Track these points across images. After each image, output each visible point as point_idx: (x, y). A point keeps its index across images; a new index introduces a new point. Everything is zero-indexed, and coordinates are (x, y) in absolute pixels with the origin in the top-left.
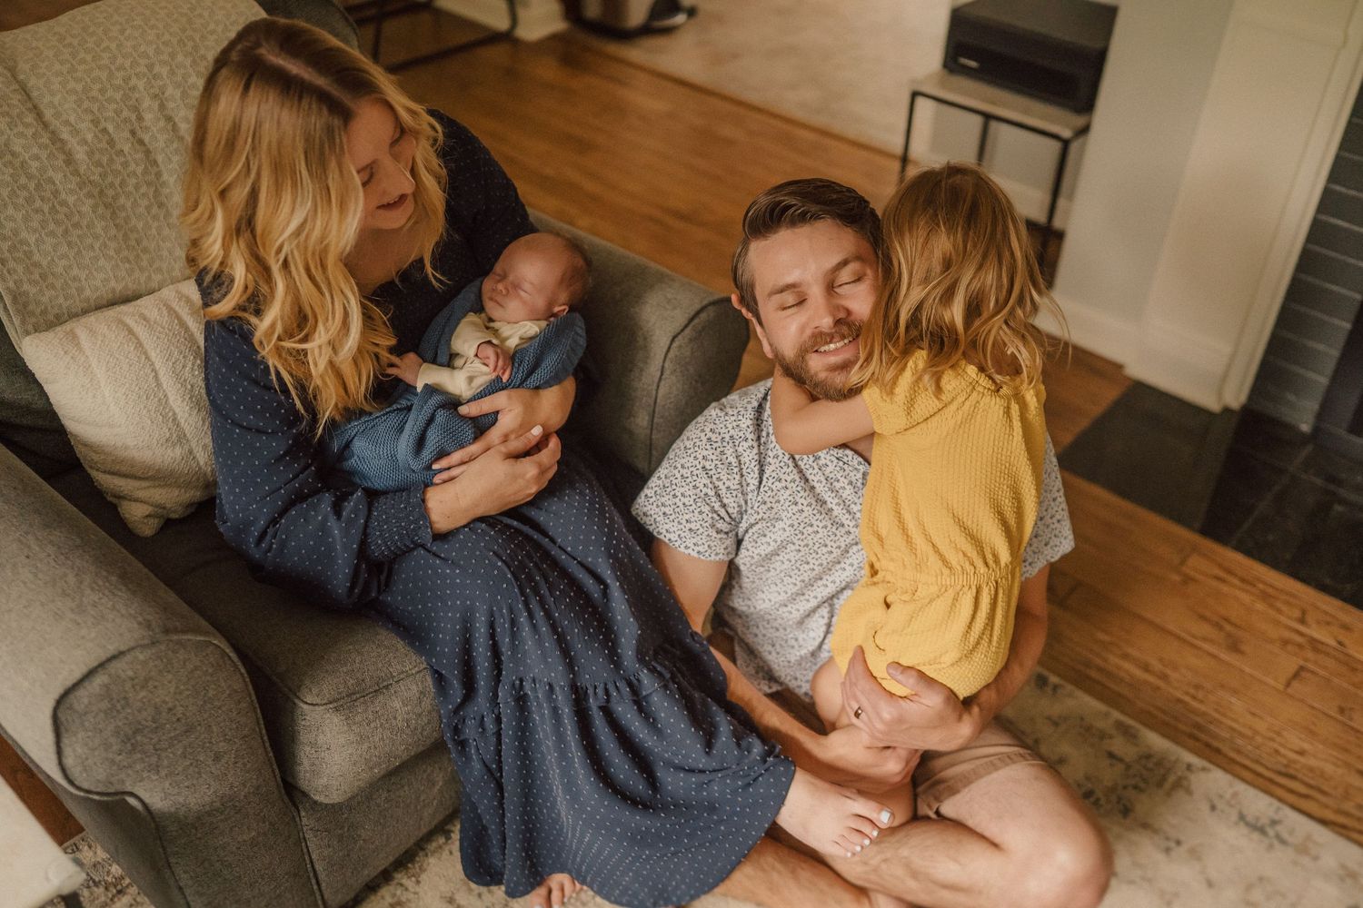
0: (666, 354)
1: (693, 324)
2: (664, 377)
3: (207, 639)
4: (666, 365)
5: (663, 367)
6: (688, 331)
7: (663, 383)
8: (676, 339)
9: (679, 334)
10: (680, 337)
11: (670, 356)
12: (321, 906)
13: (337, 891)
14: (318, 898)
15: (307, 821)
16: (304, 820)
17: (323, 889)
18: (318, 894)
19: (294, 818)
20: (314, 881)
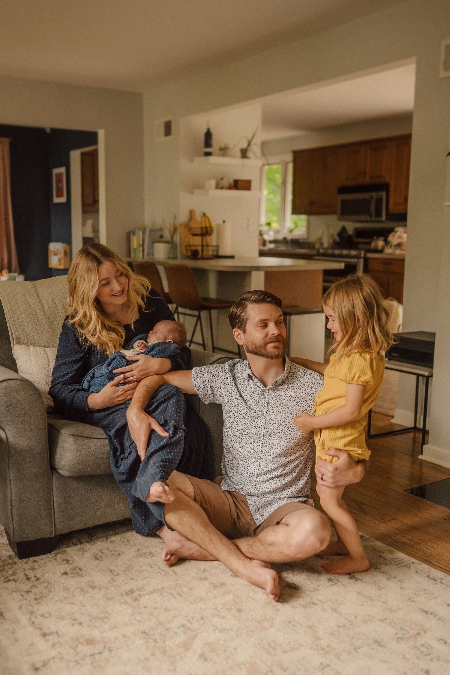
12: (53, 525)
13: (60, 522)
14: (53, 520)
15: (55, 482)
16: (54, 481)
17: (56, 517)
18: (53, 518)
19: (51, 478)
20: (53, 510)
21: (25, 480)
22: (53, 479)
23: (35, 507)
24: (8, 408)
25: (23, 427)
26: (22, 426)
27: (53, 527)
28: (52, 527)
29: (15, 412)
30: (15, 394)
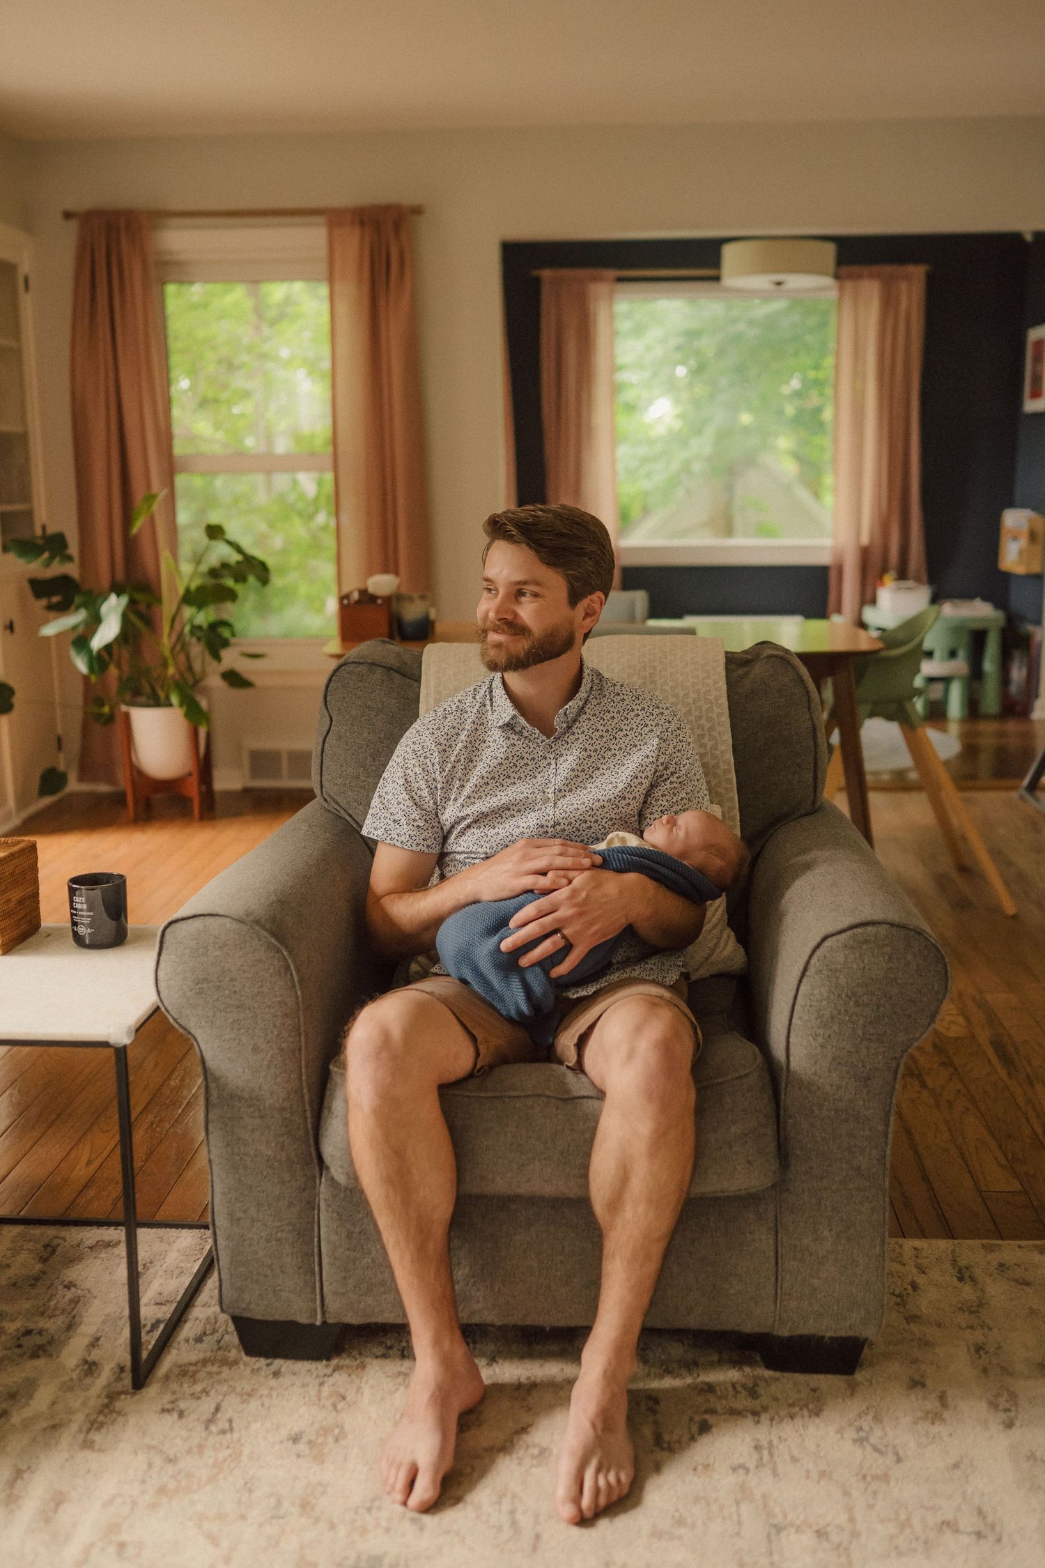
0: (813, 952)
1: (855, 931)
2: (807, 973)
3: (279, 945)
4: (813, 961)
5: (808, 962)
6: (844, 935)
7: (805, 981)
8: (829, 939)
9: (833, 935)
10: (834, 938)
11: (818, 953)
12: (318, 1297)
13: (335, 1293)
14: (318, 1284)
15: (324, 1191)
16: (323, 1186)
17: (324, 1278)
18: (317, 1278)
19: (314, 1178)
20: (316, 1259)
21: (241, 1171)
22: (320, 1182)
23: (268, 1241)
24: (201, 986)
25: (235, 1039)
26: (233, 1036)
27: (318, 1302)
28: (314, 1300)
29: (216, 997)
30: (218, 953)
